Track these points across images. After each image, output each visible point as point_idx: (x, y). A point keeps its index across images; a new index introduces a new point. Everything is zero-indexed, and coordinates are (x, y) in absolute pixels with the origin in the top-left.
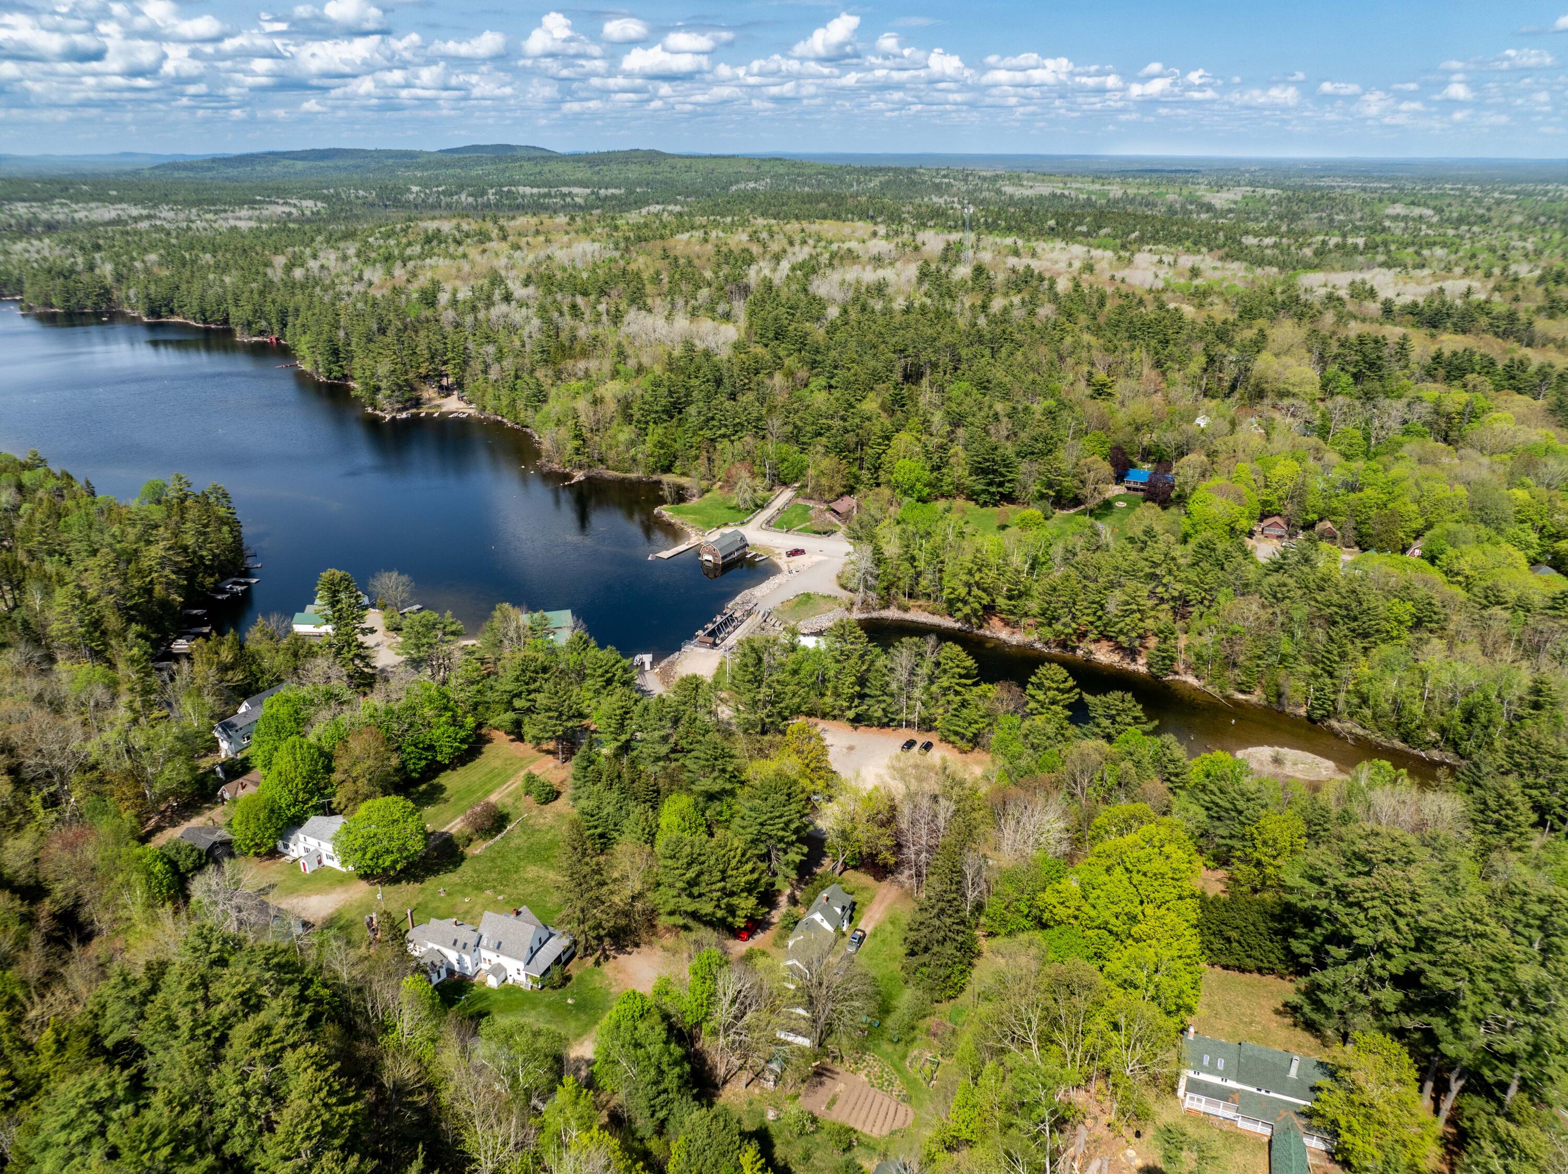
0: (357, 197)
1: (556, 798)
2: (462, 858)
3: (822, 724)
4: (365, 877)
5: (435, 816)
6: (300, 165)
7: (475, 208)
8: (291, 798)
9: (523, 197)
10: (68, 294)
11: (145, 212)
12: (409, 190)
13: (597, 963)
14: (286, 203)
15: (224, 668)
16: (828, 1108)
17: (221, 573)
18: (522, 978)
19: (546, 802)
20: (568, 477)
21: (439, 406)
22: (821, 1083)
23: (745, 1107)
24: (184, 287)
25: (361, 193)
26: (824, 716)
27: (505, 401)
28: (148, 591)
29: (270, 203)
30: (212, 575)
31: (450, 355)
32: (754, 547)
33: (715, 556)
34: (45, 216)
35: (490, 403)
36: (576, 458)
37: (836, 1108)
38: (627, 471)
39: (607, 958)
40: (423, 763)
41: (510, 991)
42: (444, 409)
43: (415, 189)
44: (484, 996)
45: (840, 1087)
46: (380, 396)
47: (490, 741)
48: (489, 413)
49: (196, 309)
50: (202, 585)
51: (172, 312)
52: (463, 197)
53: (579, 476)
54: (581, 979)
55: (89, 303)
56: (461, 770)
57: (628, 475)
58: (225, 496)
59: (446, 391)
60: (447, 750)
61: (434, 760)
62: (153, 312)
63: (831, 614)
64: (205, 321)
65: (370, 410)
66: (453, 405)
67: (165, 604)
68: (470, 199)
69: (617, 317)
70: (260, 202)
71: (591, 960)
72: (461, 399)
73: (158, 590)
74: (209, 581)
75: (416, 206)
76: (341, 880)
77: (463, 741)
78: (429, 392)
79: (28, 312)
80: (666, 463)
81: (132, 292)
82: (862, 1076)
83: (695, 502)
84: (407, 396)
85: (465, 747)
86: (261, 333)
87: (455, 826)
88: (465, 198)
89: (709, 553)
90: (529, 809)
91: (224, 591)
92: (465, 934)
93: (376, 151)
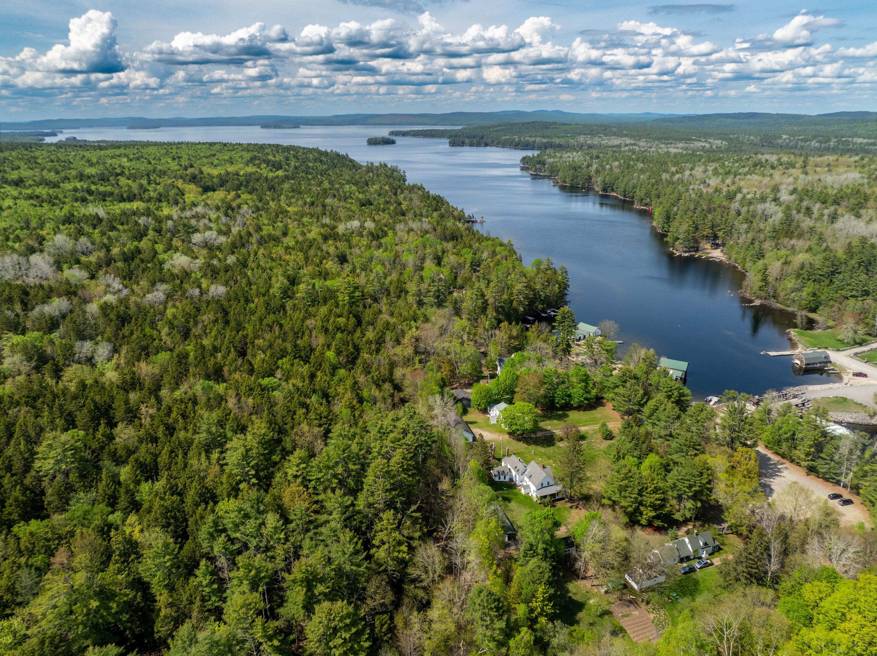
0: (748, 140)
1: (611, 439)
2: (553, 445)
3: (788, 464)
4: (510, 434)
5: (556, 425)
6: (729, 121)
7: (819, 150)
8: (497, 392)
9: (856, 144)
10: (574, 177)
11: (632, 142)
12: (780, 138)
13: (571, 507)
14: (706, 141)
15: (511, 337)
16: (622, 616)
17: (548, 304)
18: (534, 495)
19: (606, 439)
20: (751, 301)
21: (708, 253)
22: (628, 606)
23: (584, 592)
24: (621, 178)
25: (752, 137)
26: (792, 461)
27: (742, 255)
28: (511, 302)
29: (697, 140)
30: (543, 304)
31: (722, 227)
32: (835, 364)
33: (802, 362)
34: (589, 142)
35: (734, 256)
36: (759, 292)
37: (626, 619)
38: (789, 306)
39: (577, 507)
40: (563, 401)
41: (527, 497)
42: (710, 255)
43: (784, 137)
44: (516, 494)
45: (636, 613)
46: (677, 243)
47: (603, 406)
48: (732, 262)
49: (622, 190)
50: (537, 307)
51: (613, 190)
52: (813, 143)
53: (757, 302)
54: (559, 509)
55: (581, 183)
56: (581, 413)
57: (788, 308)
58: (566, 272)
59: (716, 246)
60: (576, 400)
61: (569, 403)
62: (605, 190)
63: (855, 415)
64: (625, 196)
65: (671, 249)
66: (717, 254)
67: (516, 310)
68: (817, 145)
69: (834, 218)
70: (694, 140)
71: (570, 505)
72: (722, 251)
73: (515, 303)
74: (540, 306)
75: (781, 147)
76: (501, 431)
77: (586, 399)
78: (706, 246)
79: (556, 184)
80: (813, 306)
81: (599, 179)
82: (652, 616)
83: (817, 332)
84: (691, 244)
85: (586, 402)
86: (646, 205)
87: (558, 432)
88: (814, 144)
89: (798, 359)
90: (597, 439)
91: (546, 313)
92: (521, 466)
93: (777, 114)
